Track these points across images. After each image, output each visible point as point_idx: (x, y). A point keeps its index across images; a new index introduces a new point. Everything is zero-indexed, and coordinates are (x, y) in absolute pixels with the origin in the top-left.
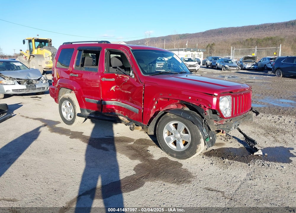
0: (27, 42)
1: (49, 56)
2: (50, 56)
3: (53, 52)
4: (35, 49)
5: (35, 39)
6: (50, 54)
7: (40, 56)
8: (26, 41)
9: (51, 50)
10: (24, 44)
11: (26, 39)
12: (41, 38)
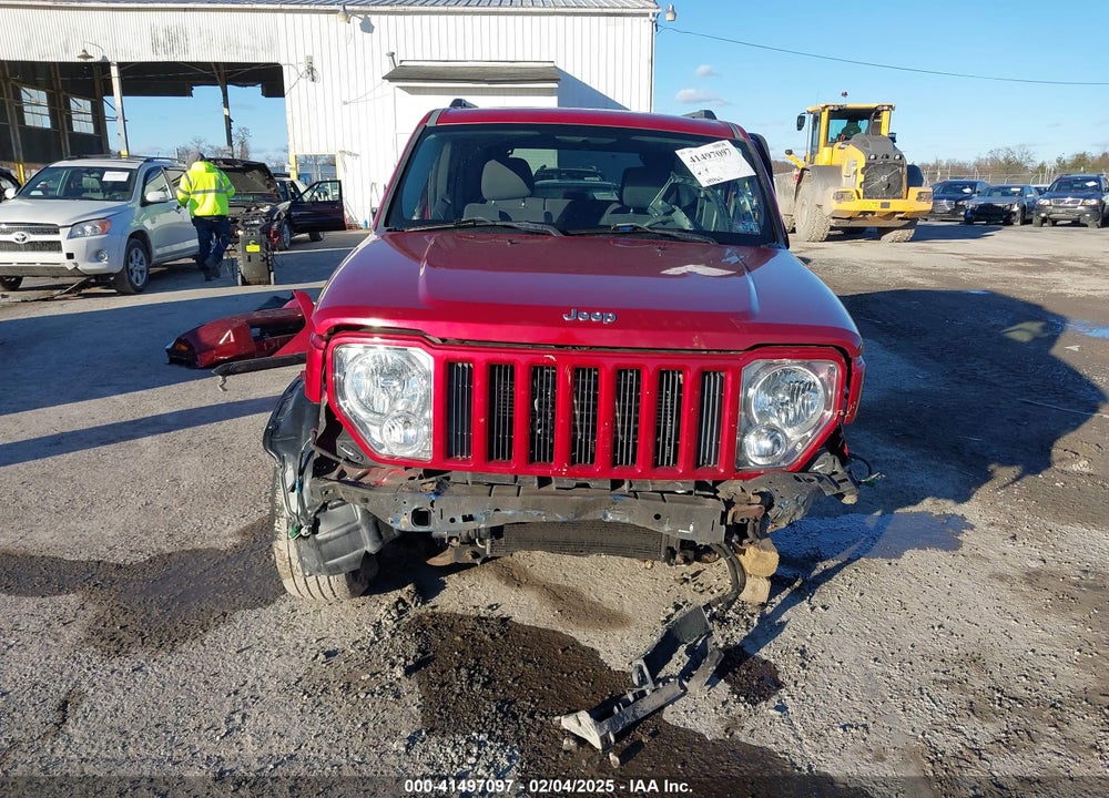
0: (809, 120)
1: (855, 172)
2: (859, 171)
3: (872, 157)
4: (826, 146)
5: (832, 108)
6: (862, 164)
7: (832, 172)
8: (807, 116)
9: (870, 149)
10: (799, 129)
11: (809, 112)
12: (853, 103)
